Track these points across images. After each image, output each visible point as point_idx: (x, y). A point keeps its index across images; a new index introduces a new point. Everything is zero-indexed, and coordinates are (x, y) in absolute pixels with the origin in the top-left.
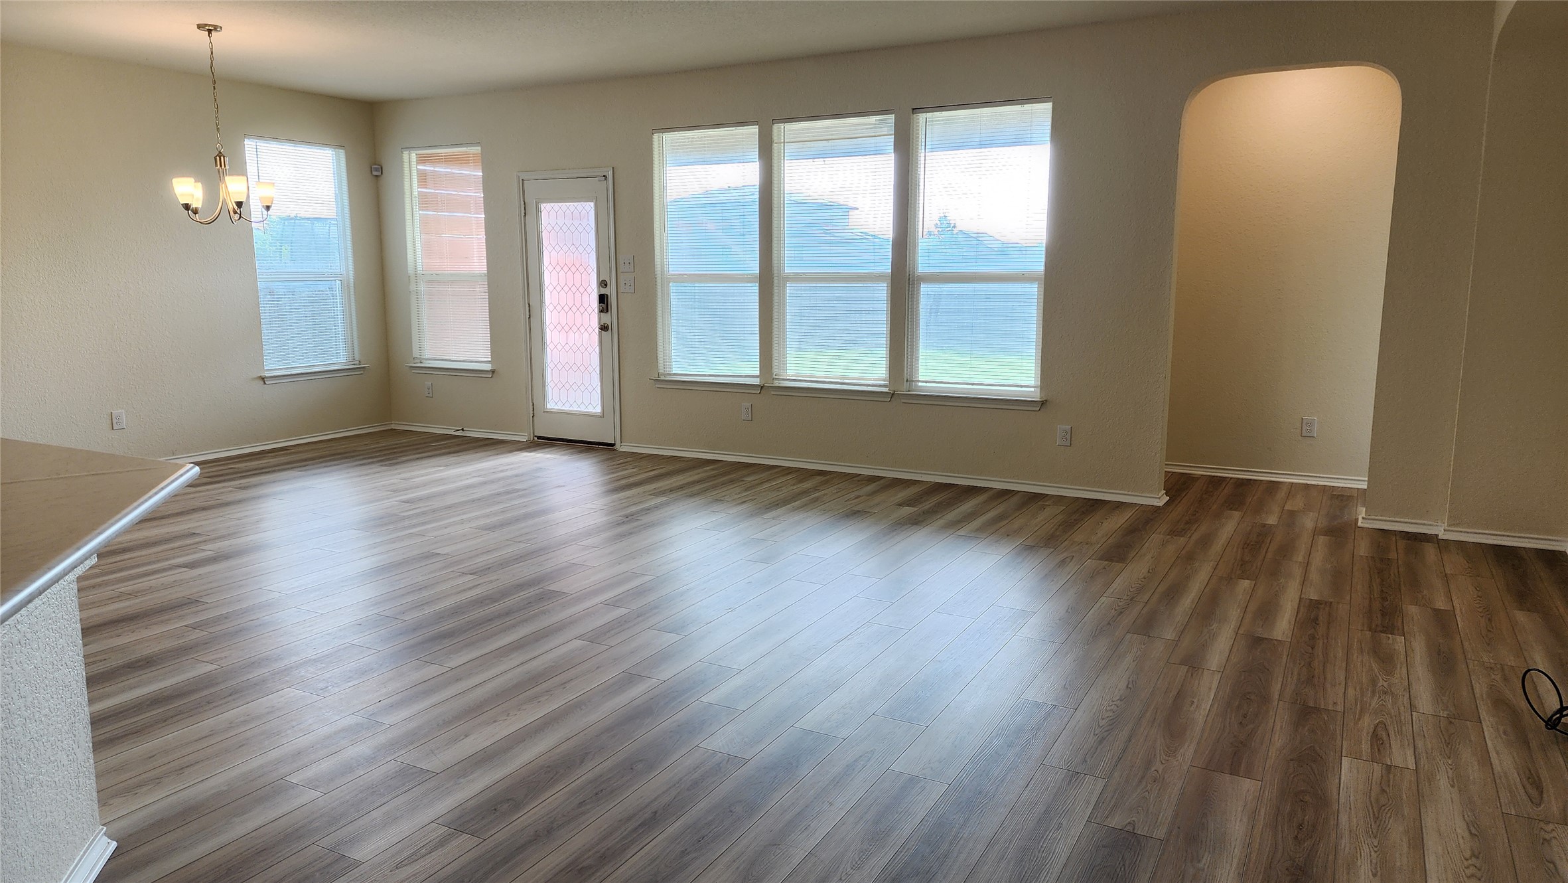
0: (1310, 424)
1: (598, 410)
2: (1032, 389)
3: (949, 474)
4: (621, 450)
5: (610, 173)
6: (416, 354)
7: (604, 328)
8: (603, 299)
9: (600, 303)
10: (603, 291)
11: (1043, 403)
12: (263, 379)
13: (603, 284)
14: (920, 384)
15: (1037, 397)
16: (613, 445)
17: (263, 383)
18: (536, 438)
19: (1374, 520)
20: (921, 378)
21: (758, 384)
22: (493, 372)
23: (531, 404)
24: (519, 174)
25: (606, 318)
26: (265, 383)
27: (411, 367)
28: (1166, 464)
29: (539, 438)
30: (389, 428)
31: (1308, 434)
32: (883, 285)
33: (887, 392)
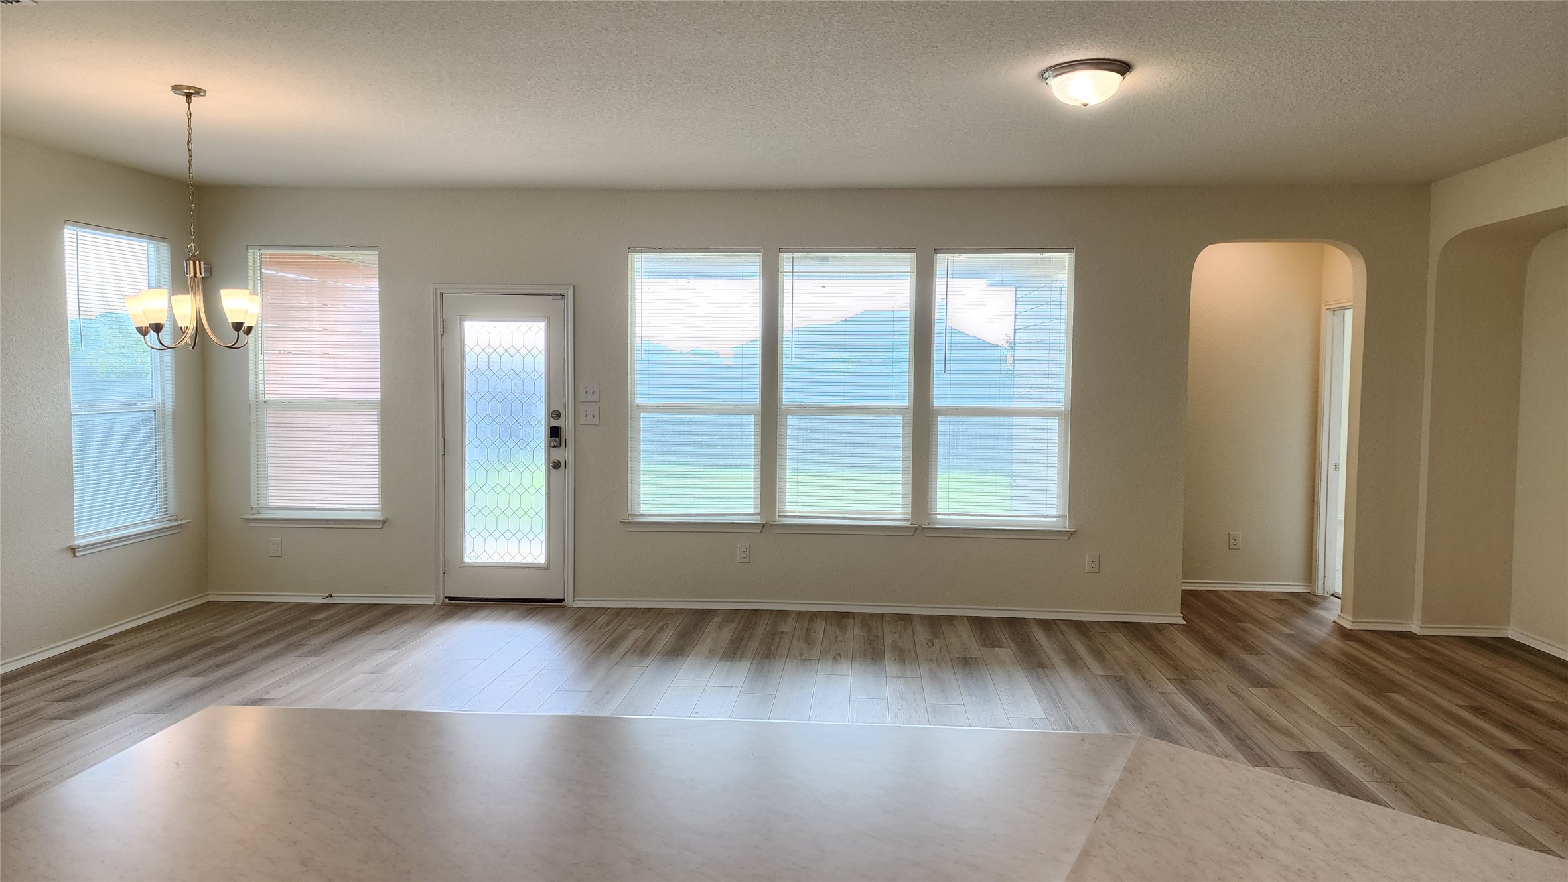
0: (1235, 538)
1: (542, 560)
2: (1055, 519)
3: (977, 607)
4: (575, 606)
5: (570, 292)
6: (253, 503)
7: (557, 465)
8: (555, 432)
9: (551, 437)
10: (555, 423)
11: (1072, 533)
12: (73, 550)
13: (556, 415)
14: (938, 517)
15: (1066, 526)
16: (562, 600)
17: (72, 555)
18: (447, 600)
19: (1360, 622)
20: (939, 511)
21: (758, 522)
22: (384, 521)
23: (441, 558)
24: (436, 286)
25: (558, 454)
26: (75, 556)
27: (248, 519)
28: (1183, 582)
29: (451, 599)
30: (207, 600)
31: (1234, 547)
32: (899, 418)
33: (907, 527)
